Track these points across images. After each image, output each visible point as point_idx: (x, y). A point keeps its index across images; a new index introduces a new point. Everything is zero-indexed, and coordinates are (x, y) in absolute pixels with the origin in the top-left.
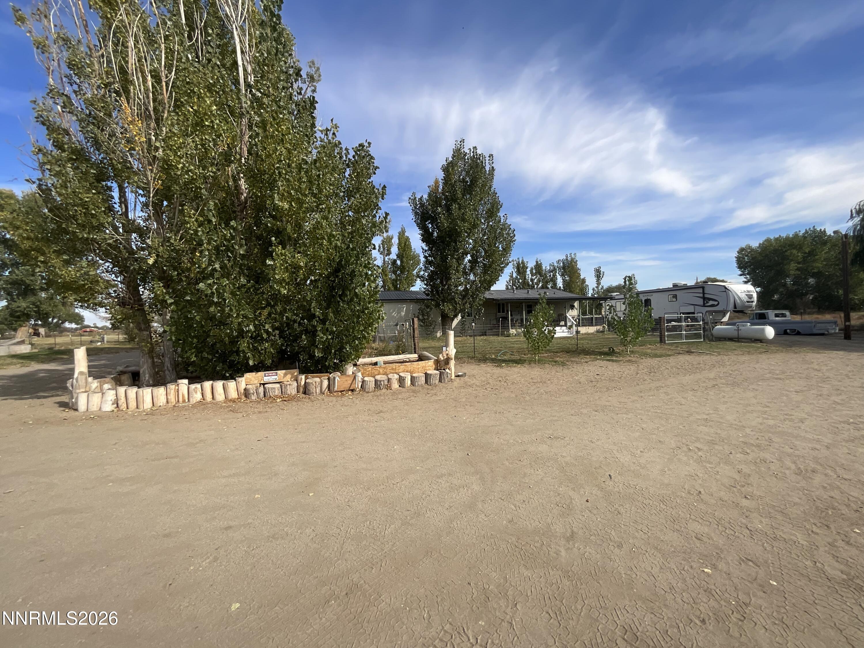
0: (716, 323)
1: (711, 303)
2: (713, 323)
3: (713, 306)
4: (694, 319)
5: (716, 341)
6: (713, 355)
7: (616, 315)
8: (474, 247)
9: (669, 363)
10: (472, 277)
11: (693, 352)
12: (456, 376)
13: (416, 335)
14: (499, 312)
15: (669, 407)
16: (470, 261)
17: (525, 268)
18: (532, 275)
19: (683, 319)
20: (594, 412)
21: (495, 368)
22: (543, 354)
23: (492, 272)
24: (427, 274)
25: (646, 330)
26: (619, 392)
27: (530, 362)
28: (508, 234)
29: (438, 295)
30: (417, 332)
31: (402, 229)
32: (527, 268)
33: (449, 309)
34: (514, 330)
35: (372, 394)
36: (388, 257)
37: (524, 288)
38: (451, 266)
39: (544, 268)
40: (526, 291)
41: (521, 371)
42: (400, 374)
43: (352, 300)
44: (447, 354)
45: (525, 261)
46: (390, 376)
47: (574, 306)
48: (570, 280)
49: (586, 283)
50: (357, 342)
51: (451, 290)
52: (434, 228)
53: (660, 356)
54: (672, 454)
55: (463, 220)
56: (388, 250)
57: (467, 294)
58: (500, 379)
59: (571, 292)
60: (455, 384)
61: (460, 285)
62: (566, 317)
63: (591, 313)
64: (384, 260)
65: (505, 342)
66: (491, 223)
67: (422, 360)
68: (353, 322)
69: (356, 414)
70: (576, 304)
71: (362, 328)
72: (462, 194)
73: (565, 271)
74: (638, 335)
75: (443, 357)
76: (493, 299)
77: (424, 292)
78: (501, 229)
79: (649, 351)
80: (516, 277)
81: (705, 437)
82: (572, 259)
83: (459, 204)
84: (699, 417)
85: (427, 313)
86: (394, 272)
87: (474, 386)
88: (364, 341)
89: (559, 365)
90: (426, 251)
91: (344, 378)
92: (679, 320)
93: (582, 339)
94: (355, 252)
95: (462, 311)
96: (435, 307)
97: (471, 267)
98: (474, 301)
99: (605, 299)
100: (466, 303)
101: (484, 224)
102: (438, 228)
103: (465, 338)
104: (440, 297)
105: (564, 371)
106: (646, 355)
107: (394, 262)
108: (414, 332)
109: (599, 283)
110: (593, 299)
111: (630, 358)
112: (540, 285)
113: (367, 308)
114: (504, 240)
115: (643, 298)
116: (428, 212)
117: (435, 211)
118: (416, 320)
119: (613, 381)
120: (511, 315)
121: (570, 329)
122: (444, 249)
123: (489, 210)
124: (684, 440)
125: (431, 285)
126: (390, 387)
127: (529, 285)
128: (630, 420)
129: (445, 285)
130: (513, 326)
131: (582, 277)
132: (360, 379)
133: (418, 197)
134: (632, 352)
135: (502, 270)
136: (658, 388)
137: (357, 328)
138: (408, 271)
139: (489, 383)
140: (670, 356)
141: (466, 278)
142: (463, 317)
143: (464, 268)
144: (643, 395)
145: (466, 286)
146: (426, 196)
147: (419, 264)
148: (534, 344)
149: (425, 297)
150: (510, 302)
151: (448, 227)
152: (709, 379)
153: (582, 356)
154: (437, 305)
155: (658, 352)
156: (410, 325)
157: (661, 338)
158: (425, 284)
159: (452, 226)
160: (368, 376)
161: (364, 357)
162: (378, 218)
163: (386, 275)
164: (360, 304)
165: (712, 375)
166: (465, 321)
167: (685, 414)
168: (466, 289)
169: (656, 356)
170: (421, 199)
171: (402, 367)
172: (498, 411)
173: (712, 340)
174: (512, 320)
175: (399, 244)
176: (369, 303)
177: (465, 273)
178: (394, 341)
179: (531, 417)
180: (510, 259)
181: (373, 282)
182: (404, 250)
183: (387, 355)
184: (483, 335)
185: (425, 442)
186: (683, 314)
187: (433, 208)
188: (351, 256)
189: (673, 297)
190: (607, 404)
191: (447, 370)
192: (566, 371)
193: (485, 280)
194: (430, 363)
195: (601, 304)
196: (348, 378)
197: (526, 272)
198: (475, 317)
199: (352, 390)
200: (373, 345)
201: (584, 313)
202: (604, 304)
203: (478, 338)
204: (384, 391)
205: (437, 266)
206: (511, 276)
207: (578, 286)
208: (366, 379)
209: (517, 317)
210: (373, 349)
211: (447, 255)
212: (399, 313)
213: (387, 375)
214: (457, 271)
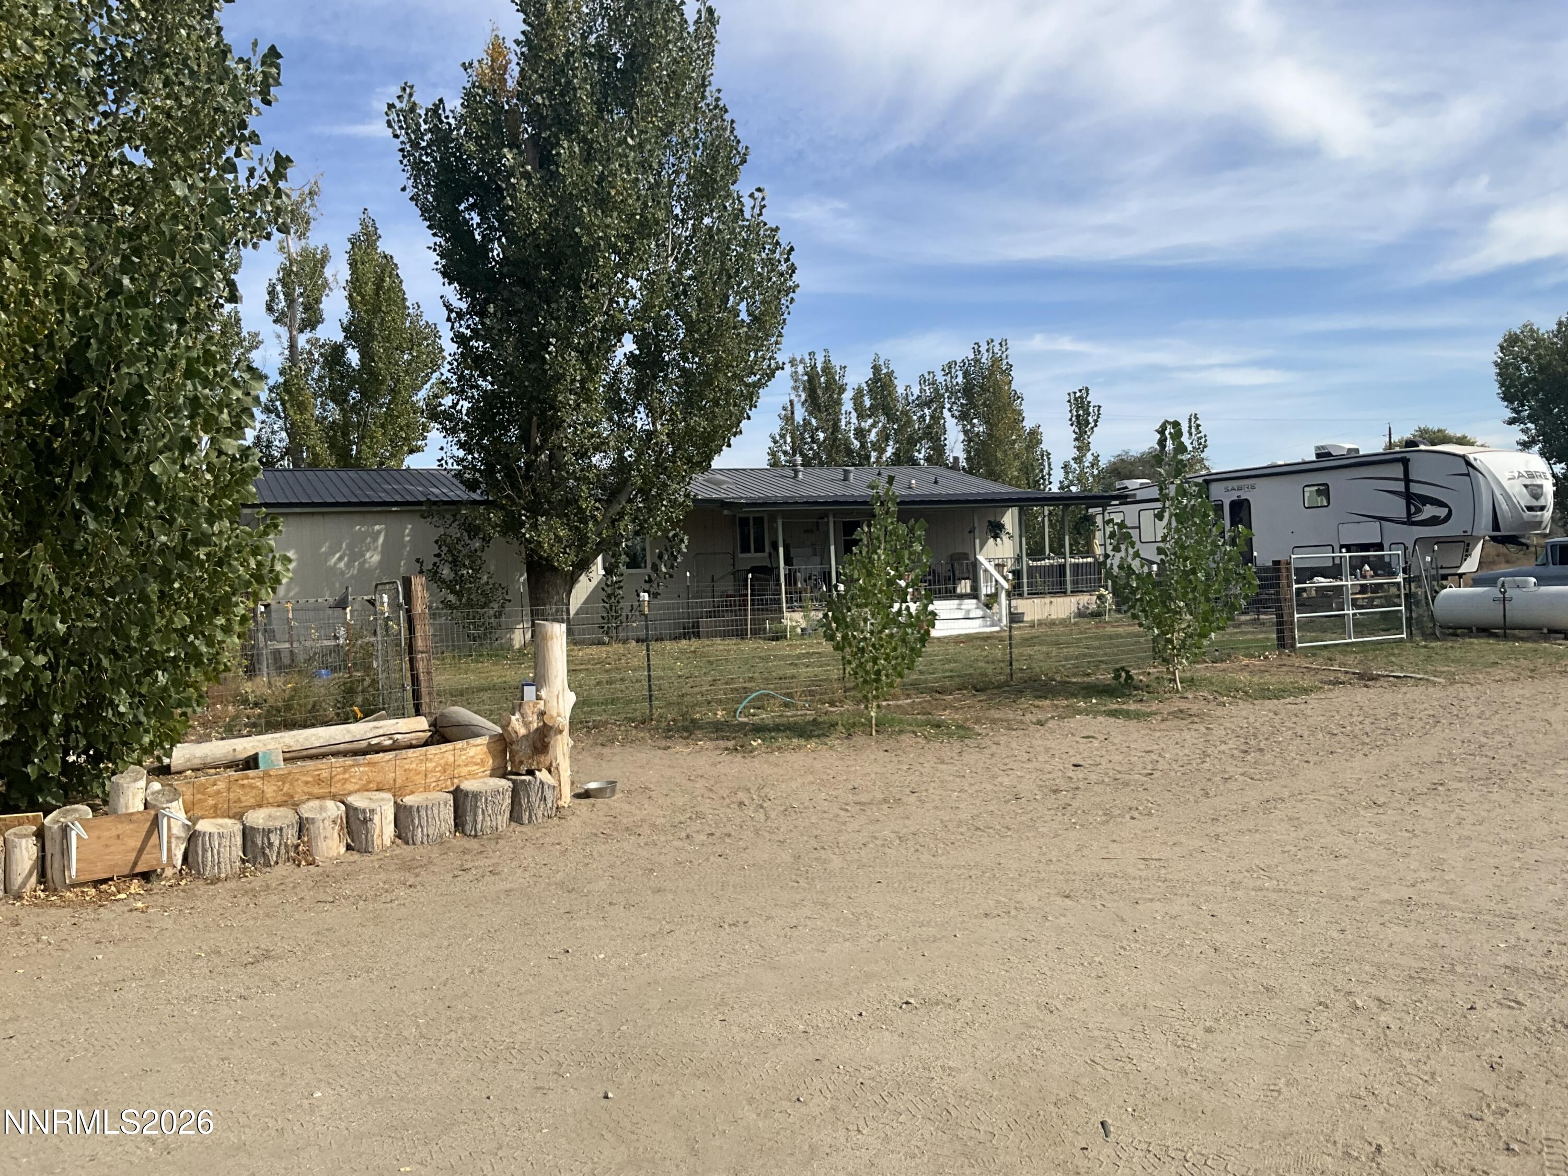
0: (1445, 577)
1: (1429, 511)
2: (1434, 578)
3: (1434, 521)
4: (1383, 567)
5: (1444, 637)
6: (1434, 684)
7: (1137, 555)
8: (647, 306)
9: (1306, 717)
10: (641, 420)
11: (1375, 678)
12: (578, 796)
13: (420, 644)
14: (745, 549)
15: (1299, 868)
16: (632, 360)
17: (835, 388)
18: (861, 417)
19: (1346, 568)
20: (1059, 901)
21: (725, 757)
22: (895, 697)
23: (716, 403)
24: (465, 405)
25: (1233, 608)
26: (1148, 823)
27: (851, 728)
28: (770, 263)
29: (514, 486)
30: (420, 631)
31: (363, 223)
32: (842, 389)
33: (558, 539)
34: (798, 616)
35: (231, 885)
36: (307, 335)
37: (831, 462)
38: (559, 378)
39: (900, 390)
40: (838, 473)
41: (818, 765)
42: (350, 799)
43: (134, 505)
44: (542, 714)
45: (836, 363)
46: (308, 810)
47: (1001, 527)
48: (990, 436)
49: (1044, 446)
50: (162, 678)
51: (561, 467)
52: (491, 228)
53: (1278, 694)
54: (1303, 1029)
55: (603, 203)
56: (307, 308)
57: (623, 484)
58: (741, 795)
59: (992, 475)
60: (574, 822)
61: (597, 449)
62: (975, 565)
63: (1058, 550)
64: (292, 346)
65: (765, 659)
66: (707, 221)
67: (445, 740)
68: (144, 598)
69: (157, 972)
70: (1010, 519)
71: (182, 620)
72: (597, 103)
73: (971, 403)
74: (1207, 623)
75: (526, 724)
76: (722, 503)
77: (459, 475)
78: (745, 244)
79: (1243, 677)
80: (807, 423)
81: (1403, 961)
82: (996, 361)
83: (584, 140)
84: (1386, 896)
85: (473, 555)
86: (338, 396)
87: (645, 830)
88: (195, 674)
89: (950, 735)
90: (460, 315)
91: (108, 826)
92: (1334, 571)
93: (1028, 641)
94: (145, 312)
95: (606, 546)
96: (504, 534)
97: (638, 381)
98: (650, 510)
99: (1103, 501)
100: (621, 515)
101: (683, 222)
102: (505, 227)
103: (618, 647)
104: (519, 492)
105: (966, 757)
106: (1233, 691)
107: (335, 354)
108: (411, 629)
109: (1083, 447)
110: (1063, 500)
111: (1183, 705)
112: (890, 451)
113: (203, 540)
114: (757, 285)
115: (1223, 494)
116: (466, 167)
117: (492, 163)
118: (418, 584)
119: (1126, 784)
120: (787, 563)
121: (988, 606)
122: (533, 310)
123: (699, 169)
124: (1340, 977)
125: (483, 448)
126: (309, 852)
127: (849, 451)
128: (1179, 922)
129: (538, 450)
130: (796, 601)
131: (1028, 424)
132: (177, 830)
133: (424, 102)
134: (1190, 682)
135: (750, 397)
136: (1267, 805)
137: (160, 622)
138: (393, 391)
139: (700, 815)
140: (1306, 691)
141: (619, 425)
142: (609, 571)
143: (613, 386)
144: (1220, 830)
145: (621, 452)
146: (454, 103)
147: (436, 367)
148: (861, 665)
149: (459, 493)
150: (785, 514)
151: (544, 225)
152: (1421, 765)
153: (1024, 702)
154: (511, 526)
155: (1272, 681)
156: (395, 606)
157: (1280, 632)
158: (461, 445)
159: (558, 222)
160: (216, 812)
161: (203, 739)
162: (243, 174)
163: (302, 407)
164: (171, 522)
165: (1429, 753)
166: (618, 585)
167: (1347, 888)
168: (621, 466)
169: (1265, 693)
170: (436, 110)
171: (360, 769)
172: (729, 919)
173: (1433, 636)
174: (791, 579)
175: (355, 284)
176: (212, 518)
177: (616, 405)
178: (335, 670)
179: (846, 931)
180: (781, 357)
181: (229, 432)
182: (376, 310)
183: (305, 727)
184: (685, 636)
185: (441, 1062)
186: (1349, 548)
187: (482, 149)
188: (125, 327)
189: (1319, 492)
190: (1106, 867)
191: (543, 775)
192: (971, 757)
193: (690, 431)
194: (472, 752)
195: (1090, 520)
196: (127, 828)
197: (839, 403)
198: (655, 568)
199: (146, 876)
200: (247, 687)
201: (1035, 552)
202: (1099, 519)
203: (668, 645)
204: (283, 870)
205: (506, 375)
206: (789, 419)
207: (1017, 456)
208: (203, 826)
209: (807, 567)
210: (245, 701)
211: (543, 335)
212: (355, 555)
213: (295, 806)
214: (586, 395)
